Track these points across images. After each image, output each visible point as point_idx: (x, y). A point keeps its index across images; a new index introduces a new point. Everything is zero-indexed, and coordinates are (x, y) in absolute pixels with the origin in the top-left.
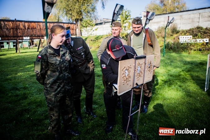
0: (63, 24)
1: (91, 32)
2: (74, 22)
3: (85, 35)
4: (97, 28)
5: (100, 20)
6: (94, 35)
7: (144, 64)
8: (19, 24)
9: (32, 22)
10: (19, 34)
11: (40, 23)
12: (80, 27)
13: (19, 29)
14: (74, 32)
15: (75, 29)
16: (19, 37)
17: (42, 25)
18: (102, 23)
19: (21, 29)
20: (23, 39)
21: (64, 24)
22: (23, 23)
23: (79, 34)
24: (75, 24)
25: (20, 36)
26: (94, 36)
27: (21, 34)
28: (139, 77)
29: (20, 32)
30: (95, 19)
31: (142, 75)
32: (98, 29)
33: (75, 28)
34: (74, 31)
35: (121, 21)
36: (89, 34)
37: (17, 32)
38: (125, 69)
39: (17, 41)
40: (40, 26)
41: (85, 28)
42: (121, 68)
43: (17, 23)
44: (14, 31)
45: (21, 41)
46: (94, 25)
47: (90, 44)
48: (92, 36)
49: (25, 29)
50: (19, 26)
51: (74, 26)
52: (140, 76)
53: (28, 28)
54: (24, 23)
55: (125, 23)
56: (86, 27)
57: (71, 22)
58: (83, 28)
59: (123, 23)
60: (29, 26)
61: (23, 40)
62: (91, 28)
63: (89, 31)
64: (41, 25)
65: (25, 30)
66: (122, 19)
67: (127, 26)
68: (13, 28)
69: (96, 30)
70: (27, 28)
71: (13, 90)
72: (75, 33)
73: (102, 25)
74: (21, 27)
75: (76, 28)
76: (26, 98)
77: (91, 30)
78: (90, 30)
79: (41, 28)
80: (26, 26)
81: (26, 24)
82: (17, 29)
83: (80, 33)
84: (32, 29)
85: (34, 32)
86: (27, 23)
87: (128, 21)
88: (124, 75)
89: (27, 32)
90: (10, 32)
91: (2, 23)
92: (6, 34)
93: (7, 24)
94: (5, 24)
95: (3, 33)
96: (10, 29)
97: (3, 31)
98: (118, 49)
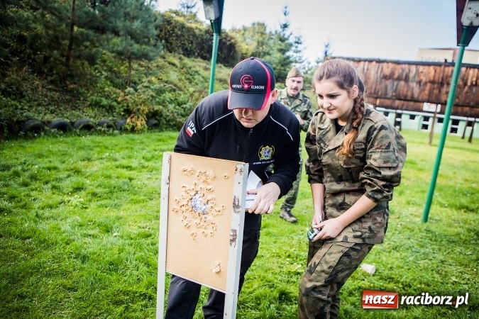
22: (464, 69)
44: (434, 89)
49: (465, 84)
54: (467, 70)
65: (464, 88)
68: (433, 82)
81: (472, 72)
82: (442, 84)
86: (476, 70)
89: (467, 92)
90: (424, 90)
91: (413, 68)
92: (412, 94)
93: (422, 72)
94: (417, 70)
95: (407, 91)
96: (426, 83)
97: (408, 86)
98: (246, 86)
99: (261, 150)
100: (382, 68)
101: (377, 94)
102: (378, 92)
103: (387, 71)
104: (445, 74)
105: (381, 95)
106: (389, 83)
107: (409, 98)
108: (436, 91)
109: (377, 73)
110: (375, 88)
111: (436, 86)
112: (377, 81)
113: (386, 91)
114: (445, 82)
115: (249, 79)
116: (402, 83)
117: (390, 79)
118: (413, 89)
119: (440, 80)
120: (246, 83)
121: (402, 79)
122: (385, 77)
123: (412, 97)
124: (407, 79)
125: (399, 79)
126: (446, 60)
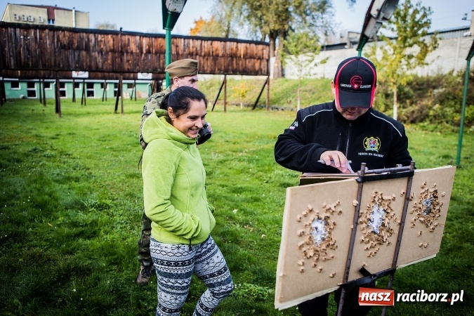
0: (235, 43)
1: (308, 68)
2: (267, 40)
3: (293, 74)
4: (328, 58)
5: (338, 36)
6: (319, 77)
7: (401, 200)
8: (129, 40)
9: (159, 37)
10: (126, 66)
11: (178, 40)
12: (281, 52)
13: (127, 52)
14: (262, 67)
15: (267, 58)
16: (124, 72)
17: (183, 44)
18: (345, 44)
19: (132, 53)
20: (135, 78)
21: (239, 44)
22: (138, 38)
23: (276, 72)
24: (268, 45)
25: (128, 69)
26: (317, 80)
27: (130, 65)
28: (378, 247)
29: (128, 61)
30: (326, 34)
31: (393, 240)
32: (328, 62)
33: (266, 56)
34: (264, 63)
35: (400, 39)
36: (303, 73)
37: (121, 60)
38: (313, 216)
39: (120, 81)
40: (177, 46)
41: (293, 57)
42: (291, 214)
43: (123, 37)
44: (116, 58)
45: (132, 81)
46: (319, 48)
47: (303, 102)
48: (312, 80)
49: (142, 52)
50: (128, 45)
51: (265, 51)
52: (381, 242)
53: (149, 52)
54: (140, 39)
55: (411, 46)
56: (297, 53)
57: (259, 40)
58: (288, 56)
59: (405, 47)
60: (150, 46)
61: (137, 81)
62: (310, 58)
63: (304, 64)
64: (179, 44)
65: (141, 56)
66: (401, 34)
67: (415, 54)
68: (113, 51)
69: (324, 62)
70: (144, 52)
71: (72, 208)
72: (264, 69)
73: (344, 50)
74: (133, 48)
75: (269, 57)
76: (94, 235)
77: (311, 61)
78: (307, 62)
79: (180, 53)
80: (144, 46)
81: (145, 41)
82: (122, 53)
83: (280, 69)
84: (156, 53)
85: (161, 61)
86: (148, 39)
87: (421, 39)
88: (306, 239)
89: (144, 60)
90: (107, 60)
91: (92, 37)
92: (97, 64)
93: (101, 41)
94: (96, 39)
95: (90, 61)
96: (107, 53)
97: (91, 56)
98: (356, 86)
99: (366, 141)
100: (58, 37)
101: (59, 67)
102: (59, 64)
103: (65, 41)
104: (123, 43)
105: (63, 66)
106: (69, 53)
107: (93, 69)
108: (118, 60)
109: (53, 42)
110: (55, 60)
111: (117, 55)
112: (55, 52)
113: (68, 62)
114: (124, 51)
115: (359, 79)
116: (84, 53)
117: (69, 49)
118: (96, 58)
119: (120, 49)
120: (356, 83)
121: (82, 49)
122: (63, 47)
123: (97, 67)
124: (87, 49)
125: (79, 48)
126: (121, 29)
